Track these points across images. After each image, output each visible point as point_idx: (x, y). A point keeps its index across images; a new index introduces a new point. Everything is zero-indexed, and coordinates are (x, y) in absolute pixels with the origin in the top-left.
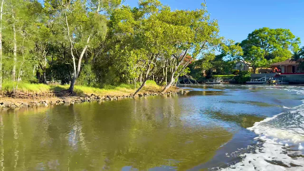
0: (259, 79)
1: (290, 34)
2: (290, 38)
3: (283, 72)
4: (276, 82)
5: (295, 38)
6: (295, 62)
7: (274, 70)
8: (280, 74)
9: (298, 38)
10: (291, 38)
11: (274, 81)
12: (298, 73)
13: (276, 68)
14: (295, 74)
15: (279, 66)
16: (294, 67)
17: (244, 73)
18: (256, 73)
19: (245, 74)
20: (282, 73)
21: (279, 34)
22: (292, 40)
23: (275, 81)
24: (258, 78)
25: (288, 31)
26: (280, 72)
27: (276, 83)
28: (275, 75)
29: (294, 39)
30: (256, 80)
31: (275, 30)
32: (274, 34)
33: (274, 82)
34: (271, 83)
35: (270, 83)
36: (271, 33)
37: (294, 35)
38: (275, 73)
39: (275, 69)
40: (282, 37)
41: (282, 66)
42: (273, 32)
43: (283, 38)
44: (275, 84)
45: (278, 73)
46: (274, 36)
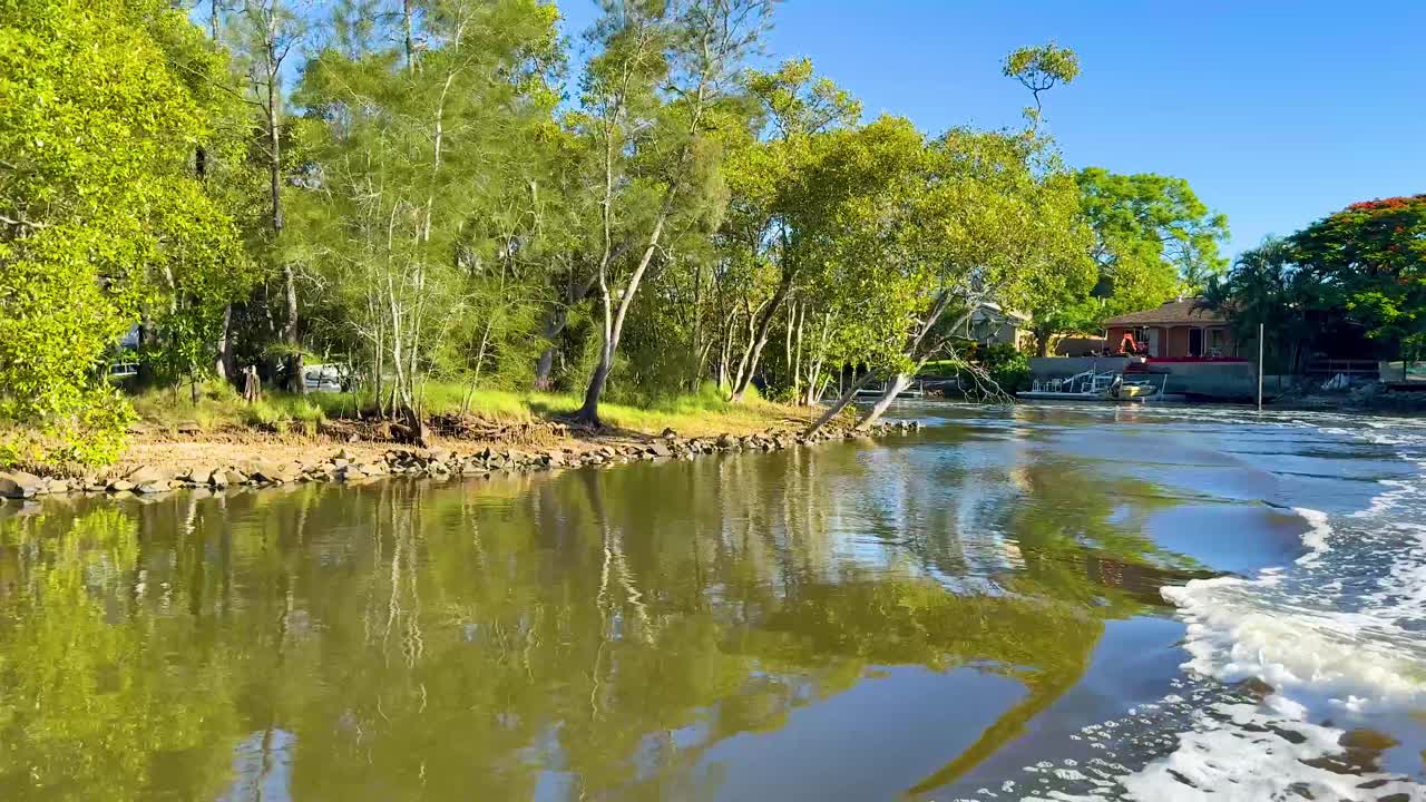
0: (1067, 381)
1: (1185, 199)
2: (1188, 216)
3: (1154, 353)
4: (1143, 393)
5: (1207, 217)
6: (1212, 313)
7: (1122, 344)
8: (1143, 360)
9: (1221, 218)
10: (1193, 215)
11: (1134, 390)
12: (1217, 360)
13: (1130, 337)
14: (1204, 360)
15: (1141, 328)
16: (1196, 335)
17: (1003, 356)
18: (1049, 355)
19: (1006, 359)
20: (1149, 357)
21: (1148, 200)
22: (1197, 225)
23: (1137, 388)
24: (1063, 376)
25: (1181, 185)
26: (1144, 353)
27: (1143, 399)
28: (1125, 363)
29: (1204, 221)
30: (1056, 382)
31: (1132, 181)
32: (1126, 196)
33: (1132, 394)
34: (1121, 395)
35: (1117, 398)
36: (1117, 195)
37: (1204, 205)
38: (1125, 356)
39: (1124, 340)
40: (1159, 210)
41: (1153, 327)
42: (1124, 189)
43: (1165, 214)
44: (1136, 400)
45: (1137, 357)
46: (1129, 204)
